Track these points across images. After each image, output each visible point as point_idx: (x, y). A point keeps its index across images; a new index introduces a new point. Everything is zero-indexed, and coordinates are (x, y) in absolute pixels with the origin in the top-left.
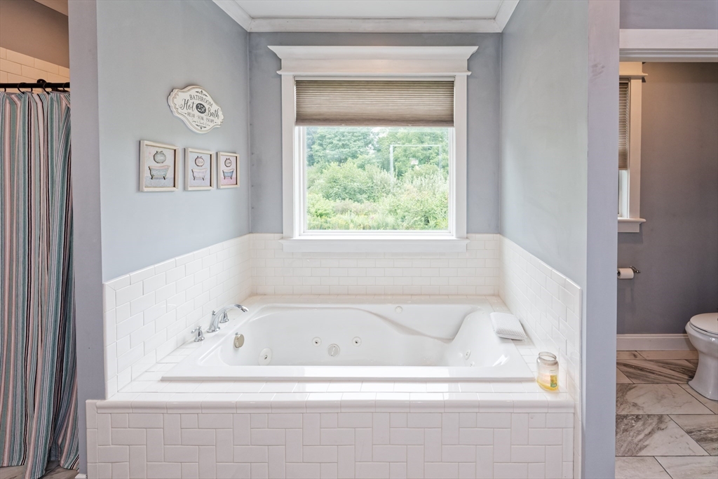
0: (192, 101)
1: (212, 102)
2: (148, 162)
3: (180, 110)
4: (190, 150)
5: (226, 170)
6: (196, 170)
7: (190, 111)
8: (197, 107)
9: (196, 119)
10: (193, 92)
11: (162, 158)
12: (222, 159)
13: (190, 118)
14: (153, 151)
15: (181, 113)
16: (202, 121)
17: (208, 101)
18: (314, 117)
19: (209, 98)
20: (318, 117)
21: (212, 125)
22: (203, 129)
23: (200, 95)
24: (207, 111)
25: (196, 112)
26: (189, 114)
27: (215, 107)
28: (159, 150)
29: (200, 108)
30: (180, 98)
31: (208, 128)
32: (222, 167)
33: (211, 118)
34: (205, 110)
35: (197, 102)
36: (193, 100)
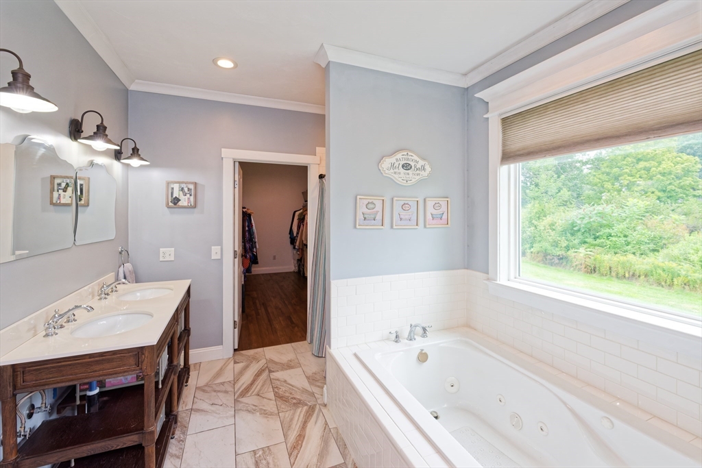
0: (398, 163)
1: (417, 159)
2: (362, 209)
3: (387, 171)
4: (395, 199)
5: (435, 212)
6: (403, 213)
7: (396, 170)
8: (403, 166)
9: (402, 175)
10: (399, 156)
11: (373, 206)
12: (430, 204)
13: (395, 175)
14: (366, 202)
15: (389, 173)
16: (408, 176)
17: (413, 159)
18: (518, 153)
19: (415, 157)
20: (521, 152)
21: (418, 177)
22: (409, 182)
23: (406, 157)
24: (413, 167)
25: (402, 170)
26: (395, 173)
27: (421, 163)
28: (371, 201)
29: (406, 167)
30: (387, 163)
31: (414, 180)
32: (430, 210)
33: (418, 172)
34: (411, 167)
35: (402, 163)
36: (400, 162)
